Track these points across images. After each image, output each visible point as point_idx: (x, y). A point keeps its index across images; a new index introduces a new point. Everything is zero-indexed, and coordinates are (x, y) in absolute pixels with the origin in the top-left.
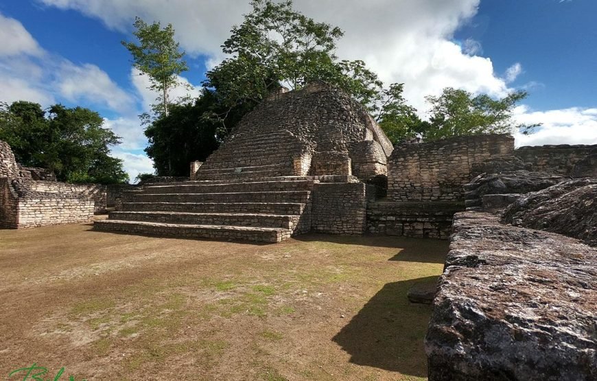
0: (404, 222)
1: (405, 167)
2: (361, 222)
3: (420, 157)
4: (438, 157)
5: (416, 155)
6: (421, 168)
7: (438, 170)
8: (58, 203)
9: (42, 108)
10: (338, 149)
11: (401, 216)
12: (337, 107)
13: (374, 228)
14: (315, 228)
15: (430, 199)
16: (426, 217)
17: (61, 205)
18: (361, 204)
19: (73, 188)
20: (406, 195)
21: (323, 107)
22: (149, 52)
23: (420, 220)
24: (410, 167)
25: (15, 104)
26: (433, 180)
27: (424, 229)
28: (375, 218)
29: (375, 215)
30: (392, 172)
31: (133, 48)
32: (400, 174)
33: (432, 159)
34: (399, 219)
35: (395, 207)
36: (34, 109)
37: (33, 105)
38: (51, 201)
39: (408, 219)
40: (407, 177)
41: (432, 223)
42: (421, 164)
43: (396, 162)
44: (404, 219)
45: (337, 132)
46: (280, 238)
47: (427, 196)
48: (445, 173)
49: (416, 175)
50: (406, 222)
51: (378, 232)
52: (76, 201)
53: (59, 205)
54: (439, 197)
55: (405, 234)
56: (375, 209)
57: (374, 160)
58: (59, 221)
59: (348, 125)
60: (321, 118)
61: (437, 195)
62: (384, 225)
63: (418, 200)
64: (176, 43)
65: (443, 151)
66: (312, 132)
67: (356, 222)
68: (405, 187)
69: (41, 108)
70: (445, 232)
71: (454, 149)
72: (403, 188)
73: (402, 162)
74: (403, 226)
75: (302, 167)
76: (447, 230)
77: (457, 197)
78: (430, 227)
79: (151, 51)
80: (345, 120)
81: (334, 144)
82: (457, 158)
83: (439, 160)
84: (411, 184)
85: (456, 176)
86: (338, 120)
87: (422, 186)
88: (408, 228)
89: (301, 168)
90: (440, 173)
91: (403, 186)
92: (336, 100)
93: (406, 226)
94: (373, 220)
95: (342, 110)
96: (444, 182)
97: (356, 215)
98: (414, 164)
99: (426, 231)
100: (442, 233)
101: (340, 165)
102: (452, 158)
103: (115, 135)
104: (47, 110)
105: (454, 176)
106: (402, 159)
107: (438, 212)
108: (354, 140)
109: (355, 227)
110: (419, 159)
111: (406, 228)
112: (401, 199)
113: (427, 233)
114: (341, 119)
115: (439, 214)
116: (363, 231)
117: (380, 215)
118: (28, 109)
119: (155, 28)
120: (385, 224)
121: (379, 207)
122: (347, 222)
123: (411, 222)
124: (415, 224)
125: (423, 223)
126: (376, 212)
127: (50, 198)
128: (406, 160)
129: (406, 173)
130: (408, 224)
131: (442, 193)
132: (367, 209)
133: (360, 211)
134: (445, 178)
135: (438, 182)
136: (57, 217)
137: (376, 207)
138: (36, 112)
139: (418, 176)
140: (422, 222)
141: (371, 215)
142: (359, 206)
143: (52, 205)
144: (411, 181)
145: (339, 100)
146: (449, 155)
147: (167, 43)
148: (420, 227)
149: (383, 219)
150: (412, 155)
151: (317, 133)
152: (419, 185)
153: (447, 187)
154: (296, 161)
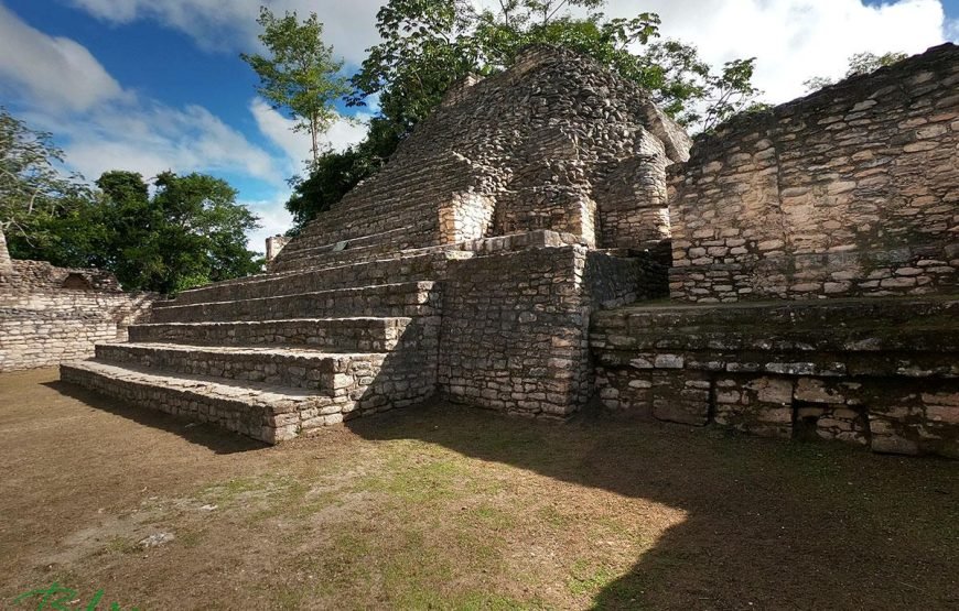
0: (714, 376)
1: (727, 190)
2: (566, 375)
3: (780, 147)
4: (849, 138)
5: (763, 143)
6: (780, 189)
7: (852, 185)
8: (38, 327)
9: (144, 180)
10: (562, 181)
11: (703, 352)
12: (571, 90)
13: (615, 392)
14: (446, 389)
15: (821, 291)
16: (802, 357)
17: (44, 332)
18: (565, 314)
19: (100, 300)
20: (732, 282)
21: (540, 94)
22: (287, 68)
23: (778, 368)
24: (741, 187)
25: (106, 177)
26: (831, 225)
27: (796, 405)
28: (617, 360)
29: (617, 350)
30: (685, 212)
31: (260, 64)
32: (709, 214)
33: (823, 148)
34: (694, 363)
35: (683, 323)
36: (132, 182)
37: (130, 175)
38: (22, 326)
39: (730, 367)
40: (734, 223)
41: (830, 383)
42: (782, 173)
43: (696, 177)
44: (713, 365)
45: (566, 141)
46: (292, 429)
47: (805, 280)
48: (882, 193)
49: (766, 213)
50: (723, 374)
51: (627, 405)
52: (78, 324)
53: (40, 331)
54: (854, 282)
55: (720, 421)
56: (616, 329)
57: (658, 201)
58: (42, 361)
59: (596, 125)
60: (533, 117)
61: (849, 275)
62: (645, 384)
63: (772, 296)
64: (327, 46)
65: (871, 114)
66: (506, 150)
67: (549, 374)
68: (729, 255)
69: (142, 179)
70: (894, 422)
71: (915, 100)
72: (721, 259)
73: (717, 174)
74: (711, 390)
75: (458, 225)
76: (899, 412)
77: (936, 276)
78: (821, 396)
79: (289, 65)
80: (589, 116)
81: (555, 169)
82: (933, 131)
83: (852, 150)
84: (747, 245)
85: (930, 199)
86: (571, 116)
87: (787, 249)
88: (733, 398)
89: (453, 229)
90: (860, 195)
91: (719, 252)
92: (571, 77)
93: (725, 390)
94: (609, 367)
95: (584, 95)
96: (876, 226)
97: (550, 350)
98: (756, 177)
99: (805, 412)
100: (877, 425)
101: (560, 217)
102: (911, 131)
103: (251, 215)
104: (150, 182)
105: (918, 202)
106: (716, 166)
107: (857, 338)
108: (606, 158)
109: (547, 391)
110: (775, 157)
111: (722, 397)
112: (714, 294)
113: (812, 420)
114: (580, 114)
115: (863, 345)
116: (570, 402)
117: (633, 351)
118: (123, 182)
119: (290, 23)
120: (650, 379)
121: (628, 324)
122: (524, 372)
123: (742, 377)
124: (757, 385)
125: (793, 380)
126: (620, 340)
127: (20, 319)
128: (729, 168)
129: (728, 210)
130: (730, 383)
131: (869, 265)
132: (592, 328)
133: (561, 337)
134: (881, 212)
135: (853, 228)
136: (37, 355)
137: (621, 323)
138: (135, 187)
139: (773, 215)
140: (785, 377)
141: (604, 350)
142: (560, 319)
143: (25, 331)
144: (748, 232)
145: (578, 76)
146: (894, 123)
147: (311, 48)
148: (778, 394)
149: (641, 362)
150: (750, 148)
151: (519, 148)
152: (776, 244)
153: (889, 243)
154: (442, 211)
